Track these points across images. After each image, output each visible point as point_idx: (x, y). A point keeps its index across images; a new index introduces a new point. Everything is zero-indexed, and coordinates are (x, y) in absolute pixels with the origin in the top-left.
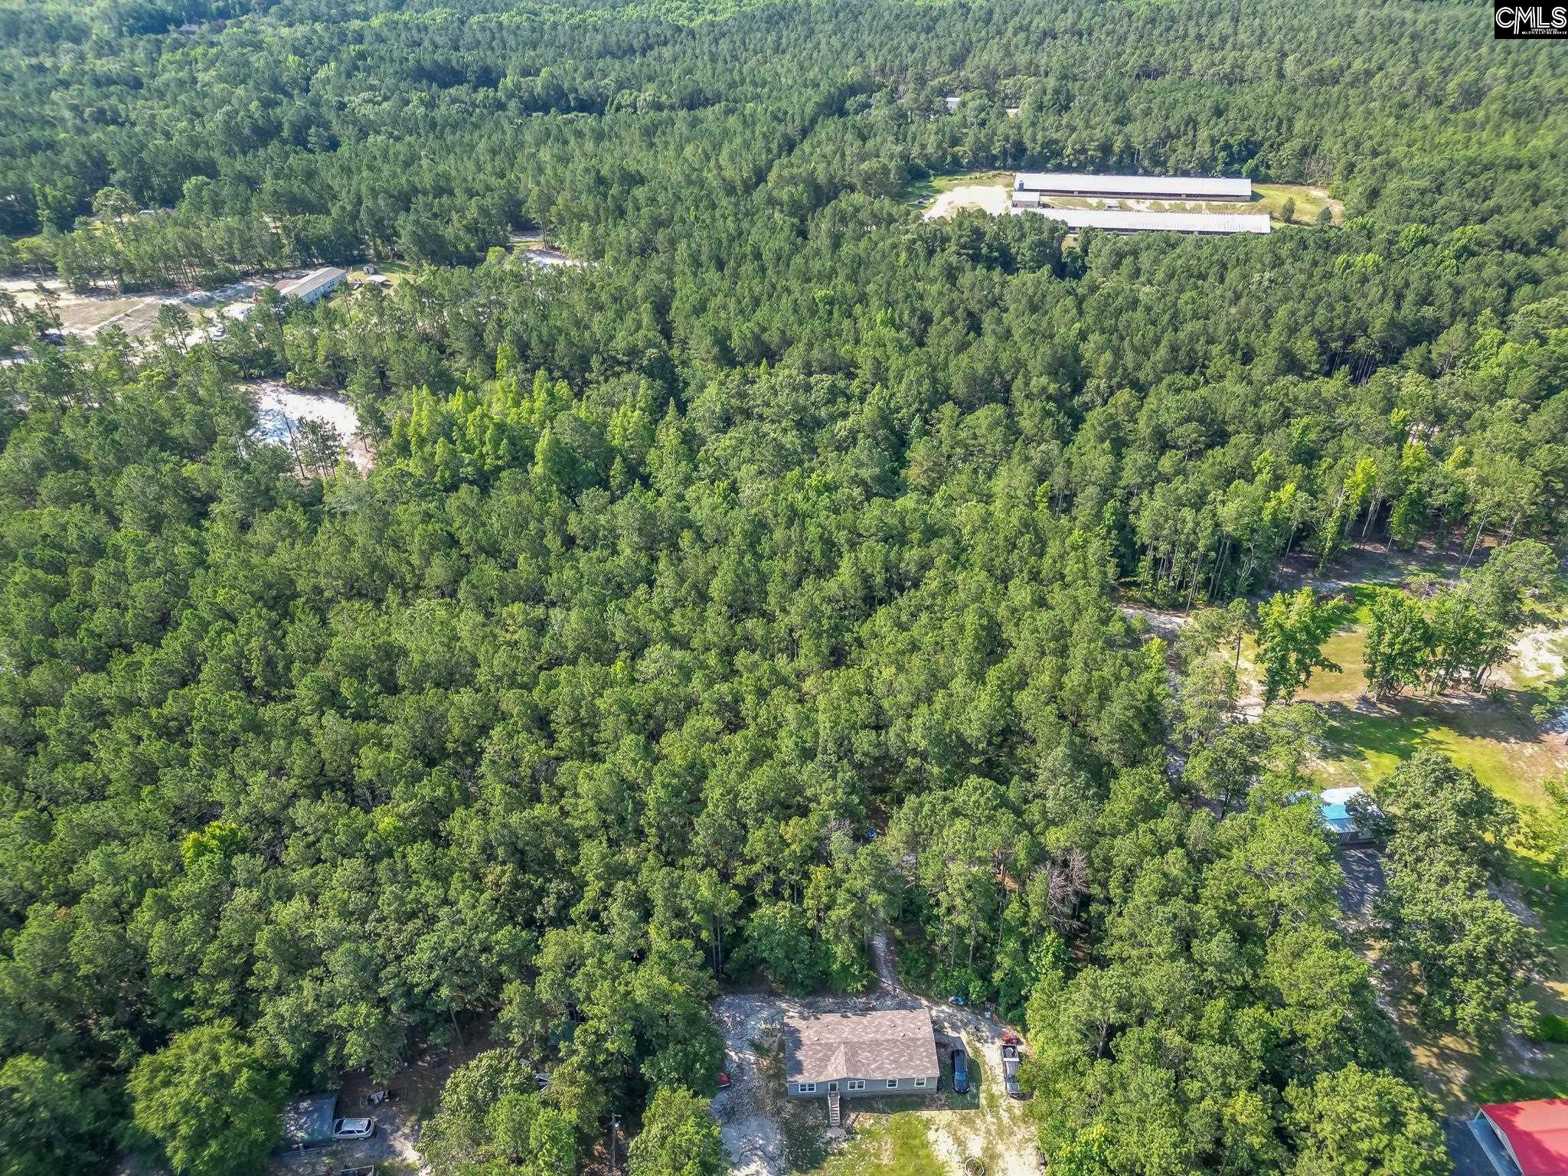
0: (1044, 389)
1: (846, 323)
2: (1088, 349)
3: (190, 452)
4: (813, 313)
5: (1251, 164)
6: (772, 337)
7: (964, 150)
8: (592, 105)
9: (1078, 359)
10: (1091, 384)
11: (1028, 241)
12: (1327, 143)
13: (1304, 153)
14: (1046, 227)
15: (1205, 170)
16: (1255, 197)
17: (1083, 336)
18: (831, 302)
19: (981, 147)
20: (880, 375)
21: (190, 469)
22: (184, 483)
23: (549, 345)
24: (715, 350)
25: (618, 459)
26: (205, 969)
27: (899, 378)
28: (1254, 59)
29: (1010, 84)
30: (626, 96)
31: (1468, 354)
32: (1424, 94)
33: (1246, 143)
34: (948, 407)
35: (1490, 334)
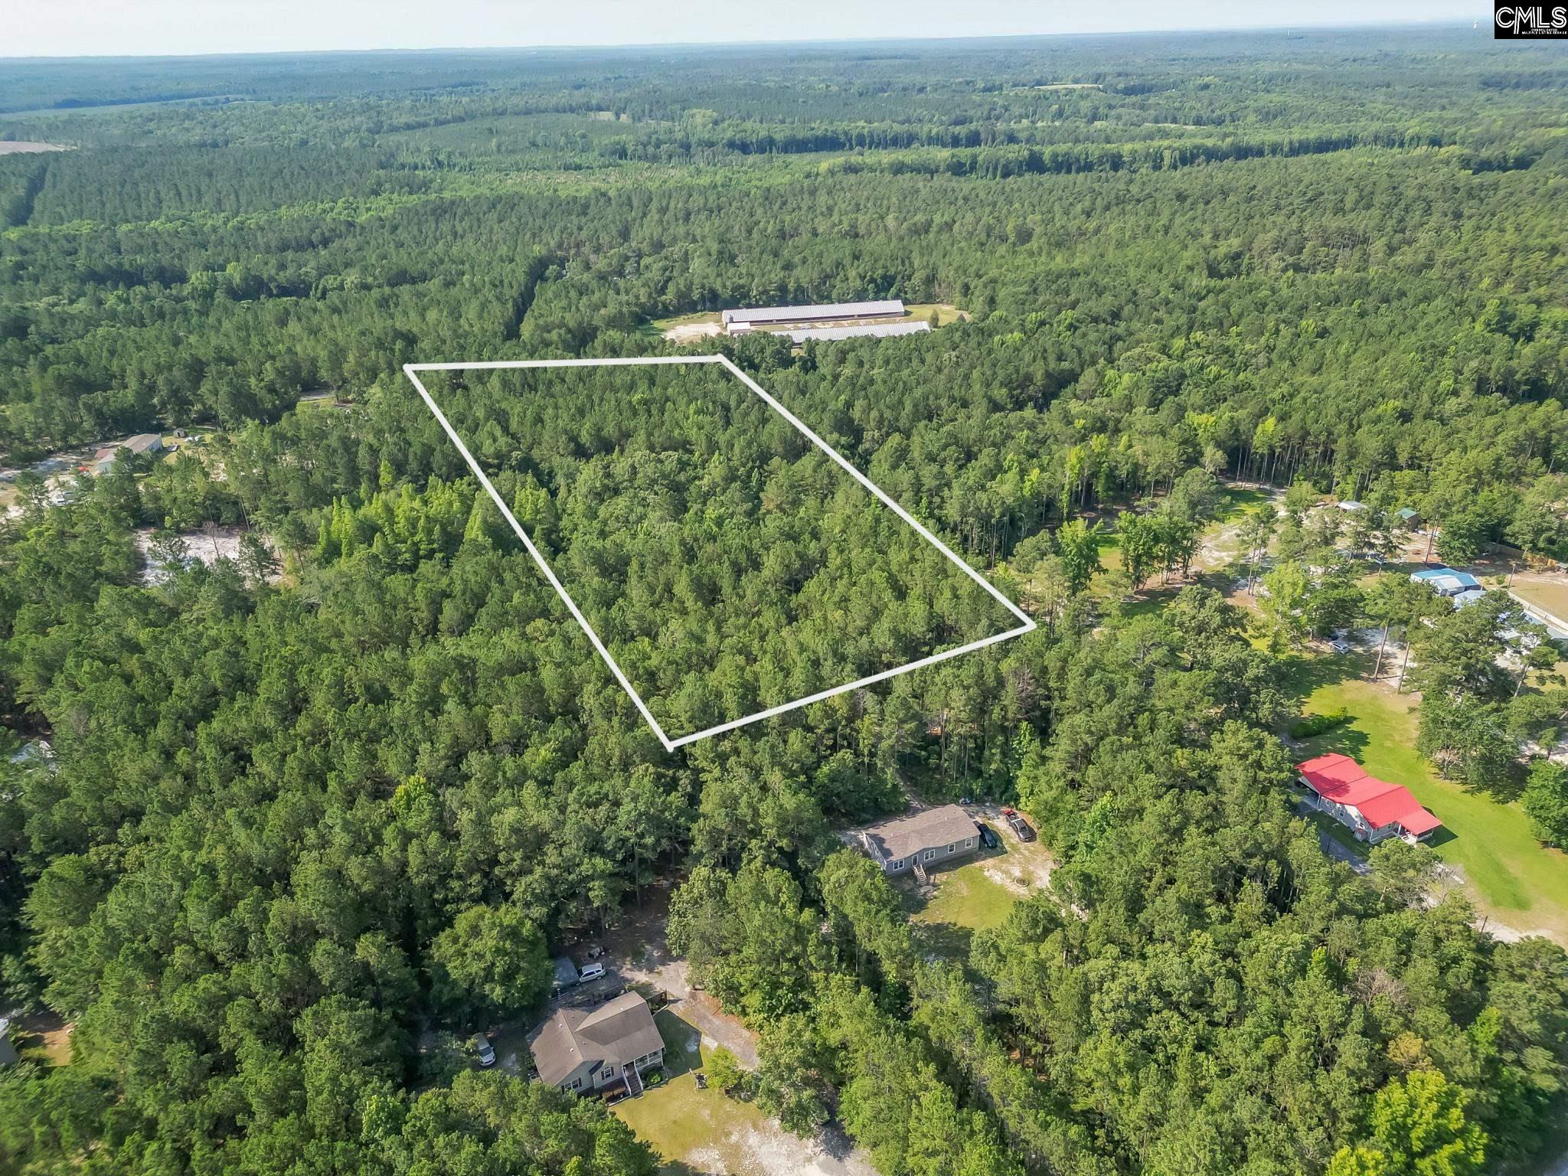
0: (838, 442)
2: (856, 412)
4: (634, 412)
5: (893, 290)
6: (610, 430)
7: (669, 296)
8: (298, 289)
9: (852, 421)
10: (867, 435)
11: (768, 352)
12: (942, 274)
13: (930, 280)
14: (776, 342)
15: (860, 297)
16: (907, 313)
17: (849, 405)
18: (645, 402)
19: (681, 295)
20: (712, 447)
24: (571, 446)
25: (538, 528)
27: (731, 446)
28: (863, 219)
29: (676, 251)
30: (330, 281)
31: (1101, 387)
32: (992, 235)
33: (884, 277)
34: (776, 461)
35: (1111, 373)
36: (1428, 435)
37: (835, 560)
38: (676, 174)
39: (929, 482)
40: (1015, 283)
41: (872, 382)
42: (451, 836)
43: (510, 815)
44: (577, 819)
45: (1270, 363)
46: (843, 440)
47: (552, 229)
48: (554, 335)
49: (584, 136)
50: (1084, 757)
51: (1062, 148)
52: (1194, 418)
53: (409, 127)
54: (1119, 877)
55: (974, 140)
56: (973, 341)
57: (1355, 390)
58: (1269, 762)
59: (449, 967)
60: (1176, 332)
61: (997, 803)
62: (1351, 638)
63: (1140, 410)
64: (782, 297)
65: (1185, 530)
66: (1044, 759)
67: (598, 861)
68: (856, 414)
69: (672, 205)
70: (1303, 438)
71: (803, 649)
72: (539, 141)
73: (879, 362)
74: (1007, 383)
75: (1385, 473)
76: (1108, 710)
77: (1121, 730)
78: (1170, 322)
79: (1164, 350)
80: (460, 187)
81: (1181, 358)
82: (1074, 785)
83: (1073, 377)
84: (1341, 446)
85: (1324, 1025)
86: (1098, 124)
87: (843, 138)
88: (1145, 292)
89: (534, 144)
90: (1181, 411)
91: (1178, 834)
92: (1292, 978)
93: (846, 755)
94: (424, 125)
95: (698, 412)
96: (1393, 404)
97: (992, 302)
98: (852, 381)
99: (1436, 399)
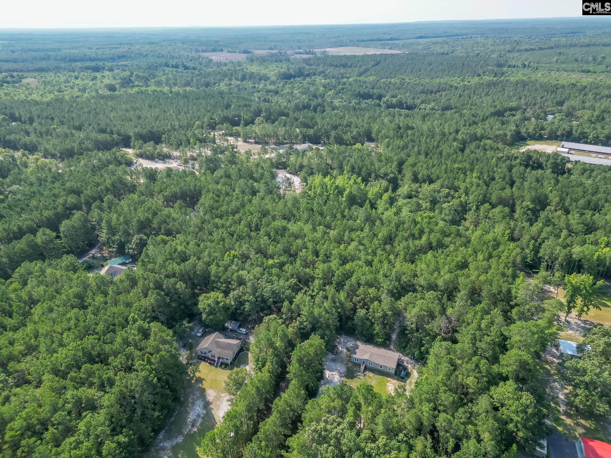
0: (528, 206)
1: (462, 176)
2: (551, 196)
3: (256, 181)
4: (451, 171)
6: (434, 177)
7: (545, 132)
8: (410, 108)
14: (559, 158)
17: (551, 192)
20: (467, 192)
21: (255, 184)
22: (253, 187)
23: (360, 169)
24: (412, 177)
25: (368, 201)
30: (423, 106)
59: (199, 303)
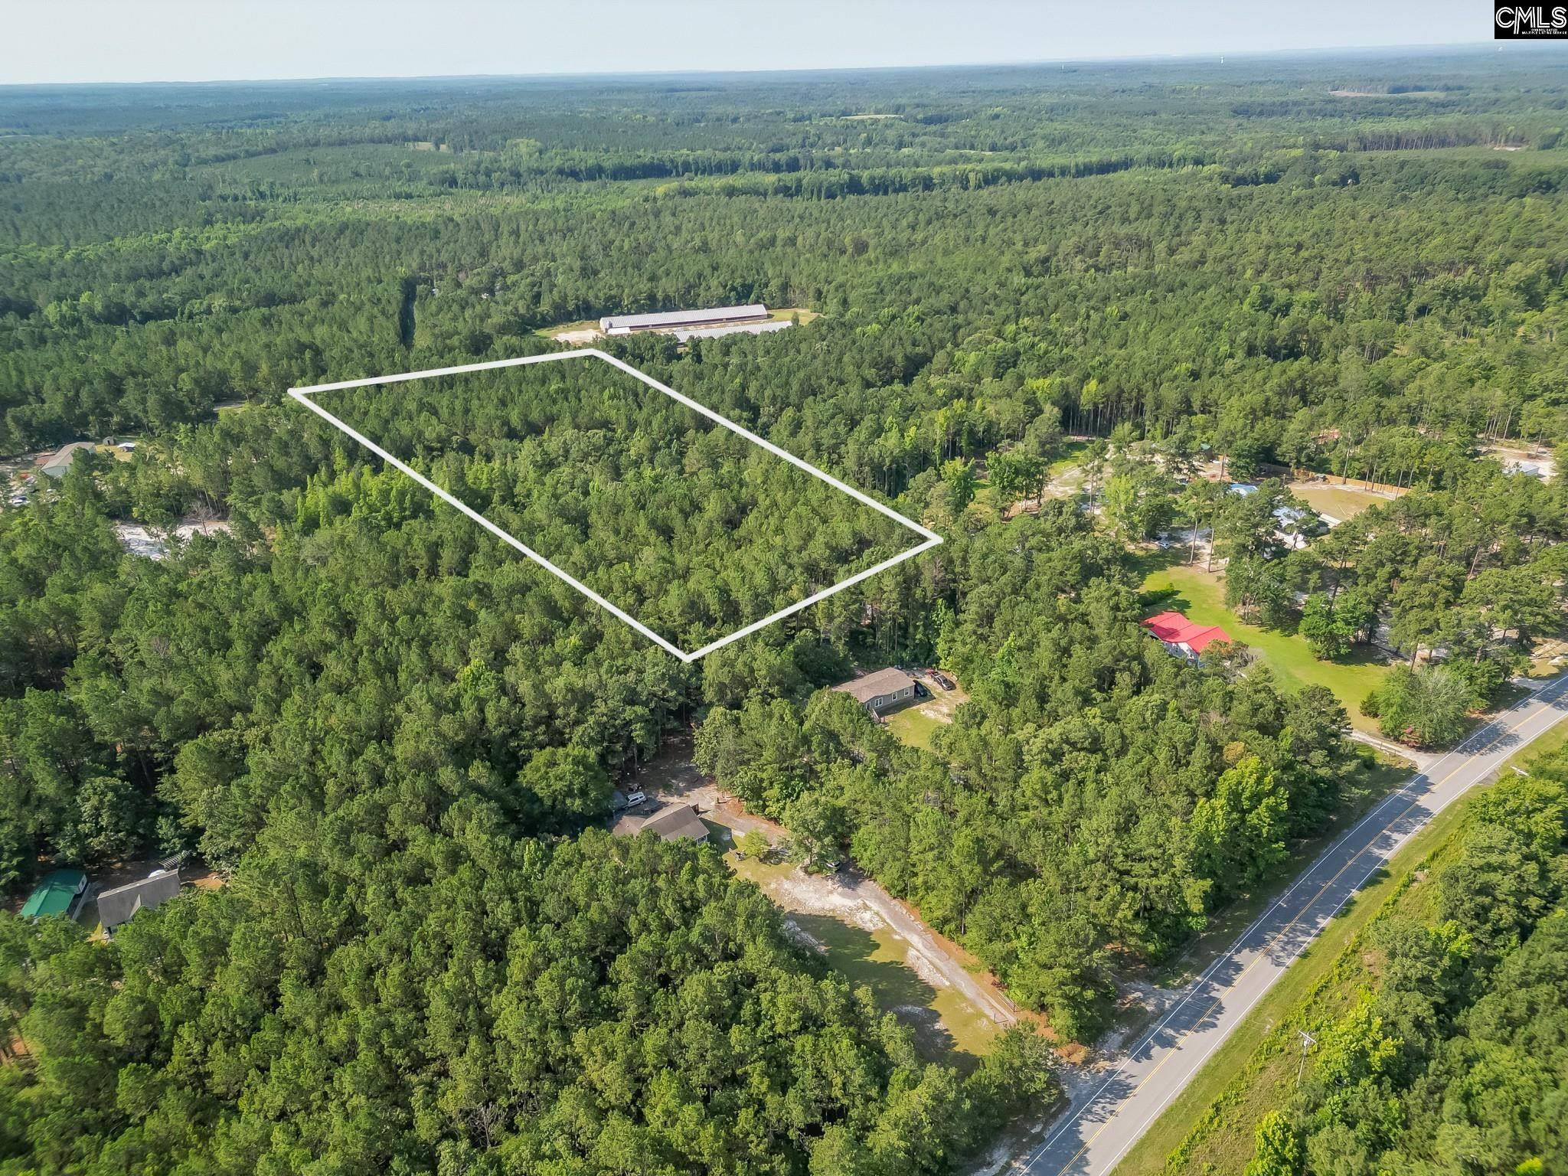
5: (753, 296)
9: (748, 400)
10: (764, 411)
12: (795, 281)
13: (785, 287)
15: (724, 303)
16: (769, 316)
17: (744, 387)
18: (561, 392)
19: (557, 307)
20: (632, 425)
26: (528, 722)
27: (649, 423)
28: (713, 237)
29: (539, 268)
30: (196, 305)
31: (952, 364)
32: (833, 248)
33: (743, 286)
34: (691, 433)
35: (958, 354)
36: (1215, 388)
37: (764, 502)
38: (514, 201)
39: (827, 442)
40: (863, 285)
41: (758, 369)
42: (517, 700)
43: (560, 682)
44: (613, 683)
45: (1085, 343)
46: (745, 415)
47: (410, 251)
48: (455, 341)
49: (408, 166)
50: (988, 619)
51: (879, 172)
52: (1032, 383)
53: (219, 159)
54: (1028, 680)
55: (793, 166)
56: (838, 334)
57: (1155, 358)
58: (1124, 604)
59: (537, 790)
60: (1006, 320)
61: (923, 666)
62: (1170, 538)
63: (987, 380)
64: (652, 304)
65: (1037, 465)
66: (958, 624)
67: (639, 709)
68: (751, 394)
69: (523, 227)
70: (1119, 396)
71: (758, 562)
72: (362, 170)
73: (760, 352)
74: (874, 364)
75: (1184, 417)
76: (1003, 580)
77: (1015, 592)
78: (1001, 312)
79: (999, 334)
80: (297, 216)
81: (1014, 340)
82: (983, 638)
83: (926, 359)
84: (1149, 401)
85: (1180, 746)
86: (905, 151)
87: (669, 165)
88: (975, 290)
89: (357, 174)
90: (1021, 380)
91: (1066, 651)
92: (1155, 722)
93: (807, 633)
94: (235, 157)
95: (611, 398)
96: (1184, 367)
97: (845, 302)
98: (742, 367)
99: (1218, 361)
